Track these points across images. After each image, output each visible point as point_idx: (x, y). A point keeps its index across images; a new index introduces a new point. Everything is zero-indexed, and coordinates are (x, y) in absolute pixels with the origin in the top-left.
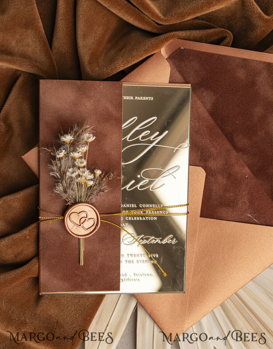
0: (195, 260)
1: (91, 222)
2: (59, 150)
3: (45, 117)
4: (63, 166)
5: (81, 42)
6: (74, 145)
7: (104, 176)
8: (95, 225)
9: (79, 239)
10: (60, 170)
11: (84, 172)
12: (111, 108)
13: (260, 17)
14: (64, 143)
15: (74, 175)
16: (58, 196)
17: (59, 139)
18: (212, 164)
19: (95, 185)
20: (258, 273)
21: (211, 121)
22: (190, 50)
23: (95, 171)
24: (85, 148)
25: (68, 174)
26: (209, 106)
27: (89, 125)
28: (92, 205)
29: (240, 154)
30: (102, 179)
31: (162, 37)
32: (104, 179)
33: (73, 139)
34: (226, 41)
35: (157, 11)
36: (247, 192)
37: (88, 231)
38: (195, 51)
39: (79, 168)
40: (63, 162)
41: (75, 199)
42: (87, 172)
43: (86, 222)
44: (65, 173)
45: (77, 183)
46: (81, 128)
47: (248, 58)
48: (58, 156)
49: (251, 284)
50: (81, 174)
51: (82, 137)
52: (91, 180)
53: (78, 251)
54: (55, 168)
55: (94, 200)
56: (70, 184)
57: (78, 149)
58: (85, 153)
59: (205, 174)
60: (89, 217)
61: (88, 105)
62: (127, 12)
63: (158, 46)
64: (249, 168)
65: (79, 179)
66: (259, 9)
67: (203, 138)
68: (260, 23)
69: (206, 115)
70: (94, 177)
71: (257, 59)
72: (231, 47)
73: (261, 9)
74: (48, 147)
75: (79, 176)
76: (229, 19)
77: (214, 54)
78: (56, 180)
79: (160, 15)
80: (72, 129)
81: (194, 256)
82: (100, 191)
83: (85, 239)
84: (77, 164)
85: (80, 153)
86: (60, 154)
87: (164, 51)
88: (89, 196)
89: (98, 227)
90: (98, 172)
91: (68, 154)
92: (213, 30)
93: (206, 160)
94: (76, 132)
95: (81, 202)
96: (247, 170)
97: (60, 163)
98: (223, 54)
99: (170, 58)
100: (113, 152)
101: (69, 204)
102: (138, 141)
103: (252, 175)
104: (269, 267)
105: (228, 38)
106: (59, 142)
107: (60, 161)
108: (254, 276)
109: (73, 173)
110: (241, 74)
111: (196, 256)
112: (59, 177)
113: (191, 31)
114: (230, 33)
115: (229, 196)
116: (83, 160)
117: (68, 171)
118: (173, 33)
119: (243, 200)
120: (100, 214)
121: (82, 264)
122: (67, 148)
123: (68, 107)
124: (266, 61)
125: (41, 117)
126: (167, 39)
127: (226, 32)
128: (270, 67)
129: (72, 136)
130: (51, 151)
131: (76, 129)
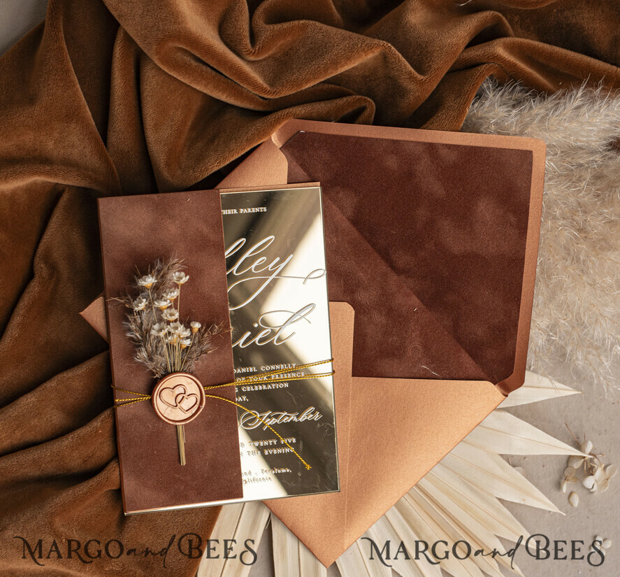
0: (351, 441)
1: (192, 400)
2: (137, 299)
3: (111, 253)
4: (145, 323)
5: (151, 136)
6: (158, 290)
7: (206, 331)
8: (198, 403)
9: (176, 426)
10: (141, 328)
11: (176, 328)
12: (206, 230)
13: (412, 78)
14: (143, 289)
15: (162, 334)
16: (141, 366)
17: (135, 282)
18: (363, 297)
19: (193, 344)
20: (447, 451)
21: (355, 233)
22: (315, 133)
23: (192, 325)
24: (176, 293)
25: (153, 332)
26: (349, 212)
27: (177, 258)
28: (191, 374)
29: (402, 277)
30: (203, 334)
31: (271, 118)
32: (206, 335)
33: (156, 281)
34: (366, 113)
35: (260, 80)
36: (418, 332)
37: (189, 414)
38: (321, 135)
39: (168, 323)
40: (144, 315)
41: (166, 369)
42: (181, 328)
43: (185, 400)
44: (148, 331)
45: (167, 344)
46: (166, 264)
47: (399, 139)
48: (136, 309)
49: (438, 469)
50: (172, 331)
51: (168, 277)
52: (187, 338)
53: (176, 444)
54: (133, 327)
55: (193, 367)
56: (157, 347)
57: (164, 295)
58: (176, 300)
59: (354, 312)
60: (188, 393)
61: (172, 229)
62: (216, 87)
63: (267, 132)
64: (419, 298)
65: (170, 338)
66: (408, 66)
67: (346, 260)
68: (411, 86)
69: (346, 224)
70: (192, 334)
71: (412, 139)
72: (373, 124)
73: (412, 66)
74: (119, 296)
75: (169, 333)
76: (368, 79)
77: (350, 137)
78: (137, 344)
79: (265, 85)
80: (153, 267)
81: (349, 436)
82: (202, 352)
83: (185, 425)
84: (165, 318)
85: (168, 301)
86: (140, 305)
87: (275, 138)
88: (186, 362)
89: (203, 406)
90: (197, 326)
91: (150, 303)
92: (345, 99)
93: (353, 292)
94: (159, 271)
95: (175, 372)
96: (415, 300)
97: (140, 318)
98: (362, 136)
99: (286, 147)
100: (214, 294)
101: (157, 376)
102: (249, 274)
103: (423, 307)
104: (462, 440)
105: (368, 110)
106: (135, 287)
107: (139, 315)
108: (441, 456)
109: (160, 330)
110: (392, 162)
111: (351, 434)
112: (140, 338)
113: (313, 104)
114: (371, 100)
115: (391, 342)
116: (173, 310)
117: (153, 329)
118: (287, 110)
119: (414, 345)
120: (204, 387)
121: (185, 464)
122: (149, 295)
123: (143, 234)
124: (426, 141)
125: (105, 253)
126: (278, 121)
127: (365, 99)
128: (433, 149)
129: (154, 278)
130: (125, 302)
131: (158, 266)
